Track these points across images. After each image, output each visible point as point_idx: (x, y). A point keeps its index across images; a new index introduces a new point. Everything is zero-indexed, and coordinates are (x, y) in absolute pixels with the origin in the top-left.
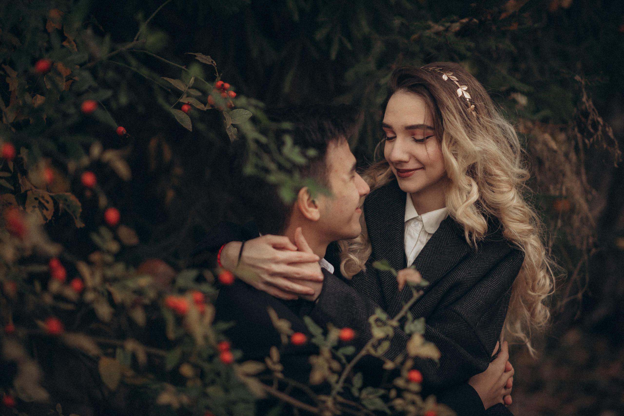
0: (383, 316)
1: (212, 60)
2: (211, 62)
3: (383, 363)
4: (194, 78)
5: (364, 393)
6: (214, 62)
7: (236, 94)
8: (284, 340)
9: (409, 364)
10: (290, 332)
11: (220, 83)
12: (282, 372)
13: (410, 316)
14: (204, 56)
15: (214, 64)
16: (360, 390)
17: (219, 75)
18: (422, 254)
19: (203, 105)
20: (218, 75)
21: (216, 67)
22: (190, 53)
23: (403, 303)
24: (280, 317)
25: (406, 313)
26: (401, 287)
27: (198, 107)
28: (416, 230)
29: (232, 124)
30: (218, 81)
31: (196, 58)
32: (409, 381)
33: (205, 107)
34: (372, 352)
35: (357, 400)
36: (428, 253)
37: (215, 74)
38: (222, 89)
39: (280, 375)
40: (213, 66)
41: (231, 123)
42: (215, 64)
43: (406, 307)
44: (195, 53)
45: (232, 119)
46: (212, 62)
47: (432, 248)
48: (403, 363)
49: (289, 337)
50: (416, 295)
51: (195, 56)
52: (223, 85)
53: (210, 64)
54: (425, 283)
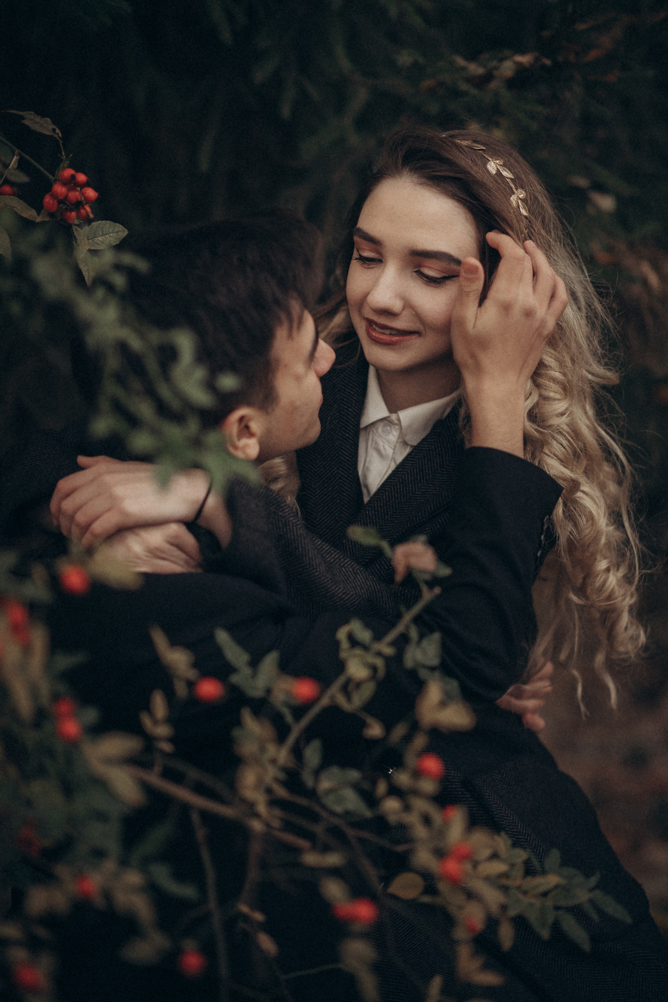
0: (364, 635)
1: (54, 127)
2: (51, 129)
3: (363, 725)
4: (18, 157)
5: (325, 784)
6: (58, 131)
7: (97, 194)
8: (181, 690)
9: (420, 741)
10: (191, 674)
11: (69, 172)
12: (171, 740)
13: (414, 633)
14: (38, 119)
15: (58, 134)
16: (317, 773)
17: (66, 155)
18: (393, 478)
19: (35, 211)
20: (64, 157)
21: (62, 140)
22: (12, 111)
23: (403, 609)
24: (174, 642)
25: (407, 627)
26: (399, 578)
27: (25, 215)
28: (388, 442)
29: (90, 251)
30: (64, 168)
31: (24, 121)
32: (418, 774)
33: (38, 215)
34: (341, 700)
35: (312, 794)
36: (405, 477)
37: (59, 155)
38: (72, 184)
39: (167, 747)
40: (55, 138)
41: (88, 248)
42: (60, 135)
43: (408, 617)
44: (21, 111)
45: (88, 240)
46: (54, 130)
47: (413, 469)
48: (408, 739)
49: (191, 684)
50: (428, 595)
51: (23, 118)
52: (73, 177)
53: (48, 133)
54: (445, 571)
